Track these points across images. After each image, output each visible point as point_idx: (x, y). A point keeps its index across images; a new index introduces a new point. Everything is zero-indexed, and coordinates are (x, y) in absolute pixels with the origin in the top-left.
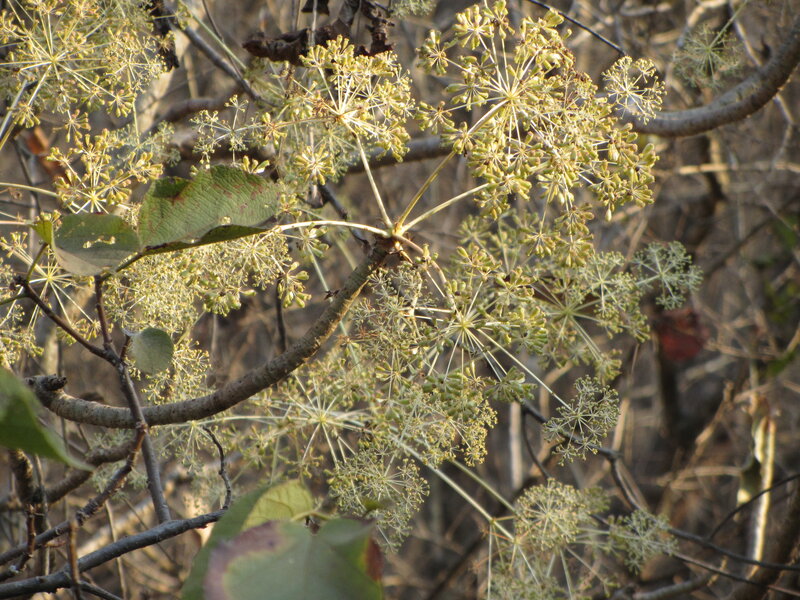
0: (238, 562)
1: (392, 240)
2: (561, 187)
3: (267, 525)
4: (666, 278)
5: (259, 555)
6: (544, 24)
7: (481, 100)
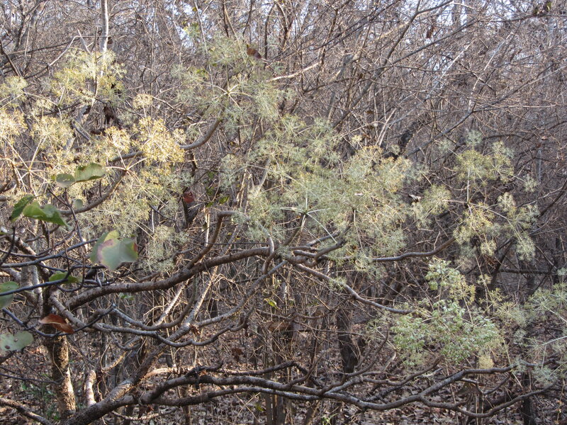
0: (104, 248)
1: (126, 171)
2: (163, 159)
3: (110, 240)
4: (186, 180)
5: (109, 247)
6: (159, 122)
7: (145, 139)
